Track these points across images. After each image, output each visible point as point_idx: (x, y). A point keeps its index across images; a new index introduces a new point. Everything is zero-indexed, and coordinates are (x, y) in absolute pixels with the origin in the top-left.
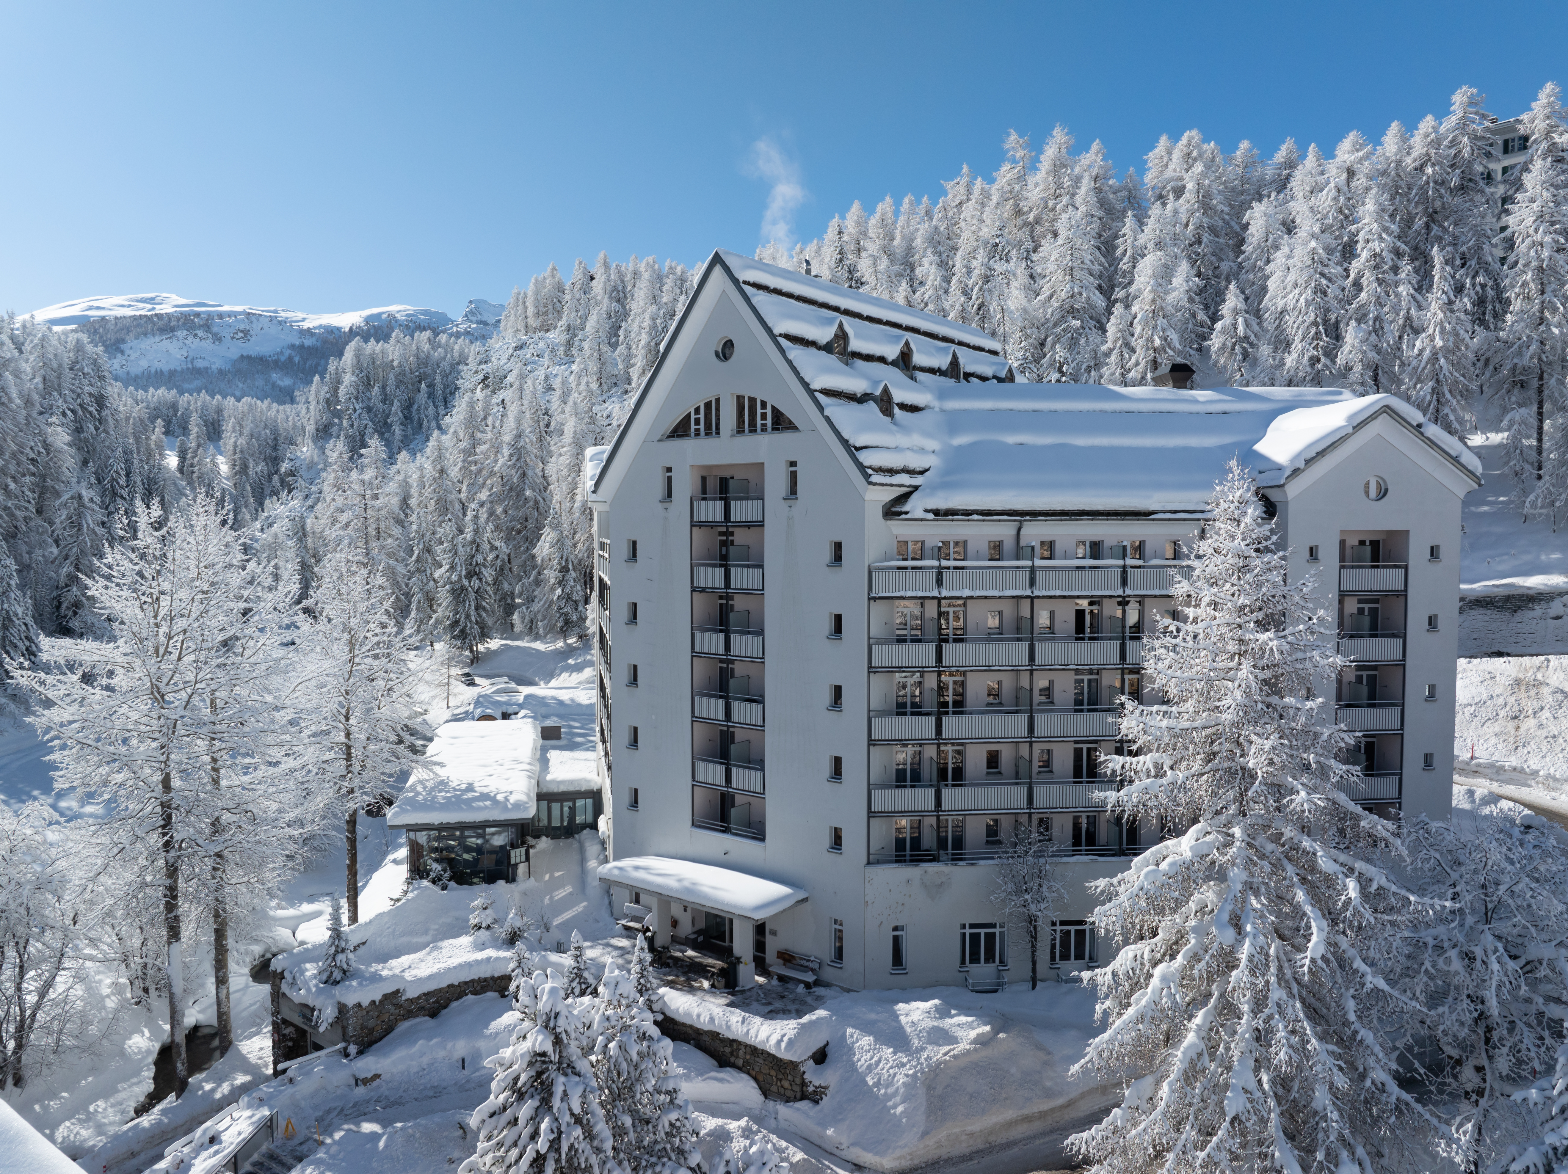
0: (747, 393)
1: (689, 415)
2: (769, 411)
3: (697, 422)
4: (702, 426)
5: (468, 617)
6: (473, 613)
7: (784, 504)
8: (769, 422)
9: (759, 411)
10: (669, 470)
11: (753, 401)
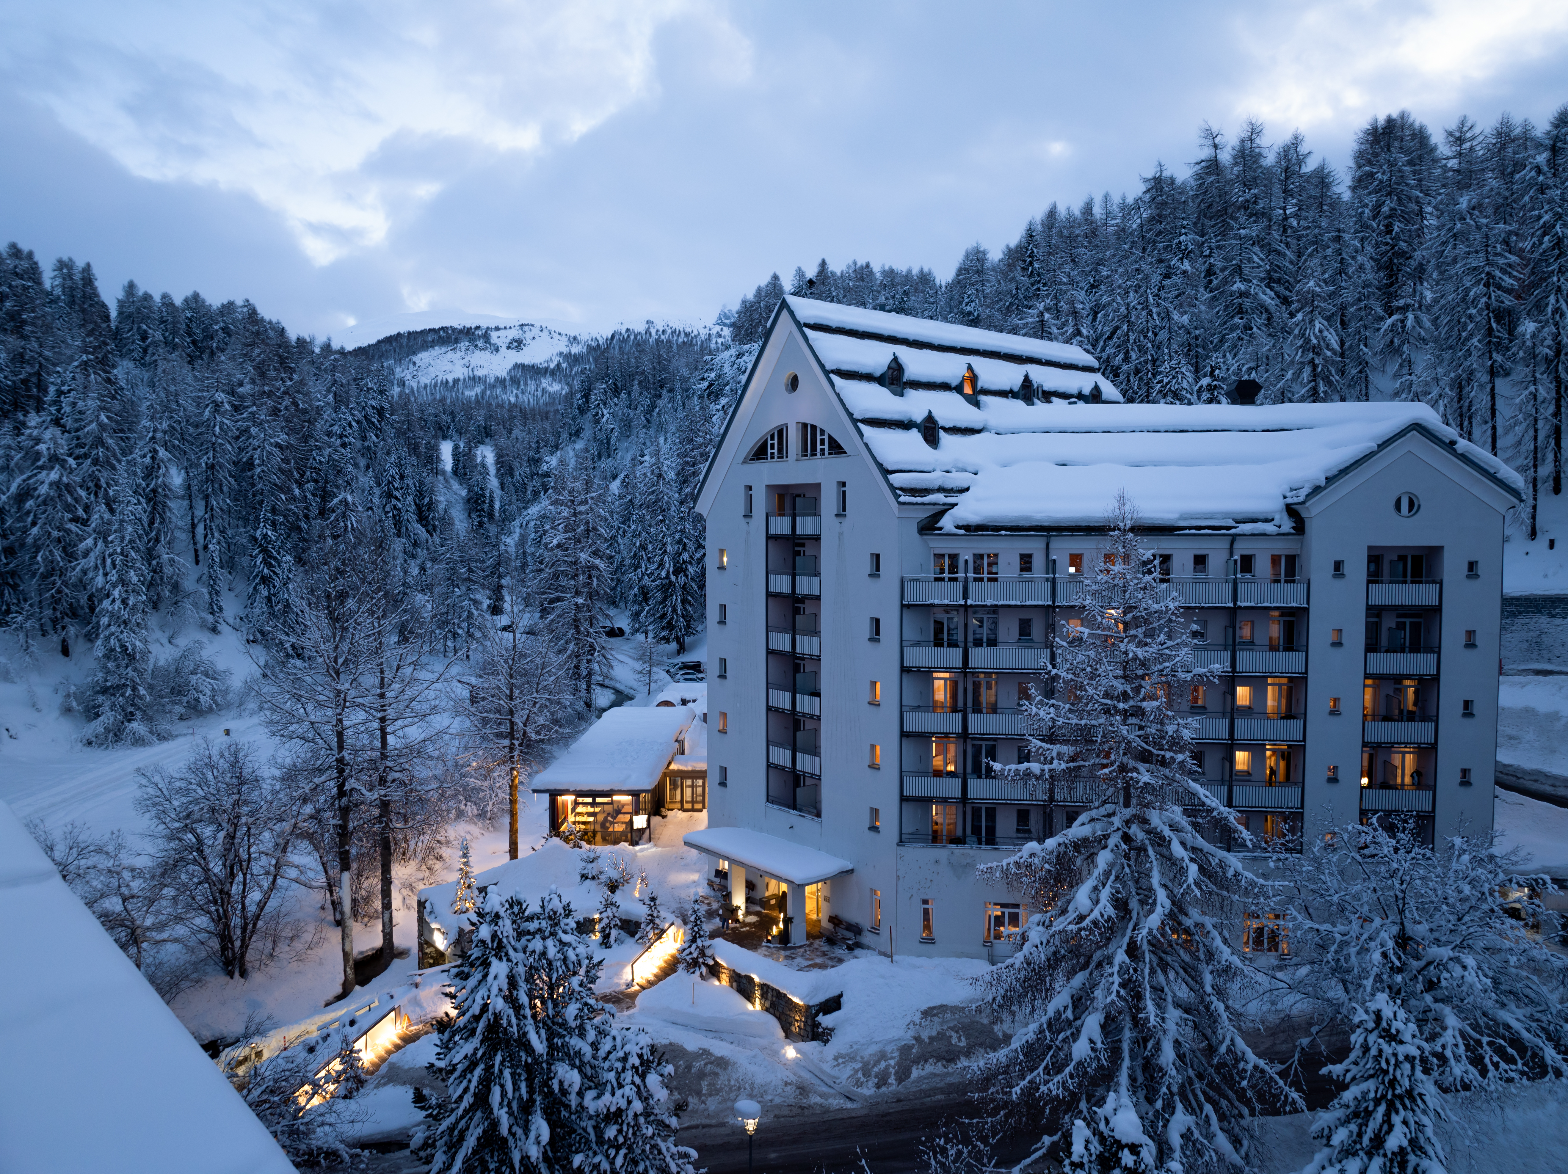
0: (810, 421)
1: (766, 441)
2: (826, 437)
3: (772, 447)
4: (776, 451)
5: (674, 610)
6: (679, 607)
7: (836, 521)
8: (826, 447)
9: (819, 438)
10: (750, 488)
11: (814, 428)
